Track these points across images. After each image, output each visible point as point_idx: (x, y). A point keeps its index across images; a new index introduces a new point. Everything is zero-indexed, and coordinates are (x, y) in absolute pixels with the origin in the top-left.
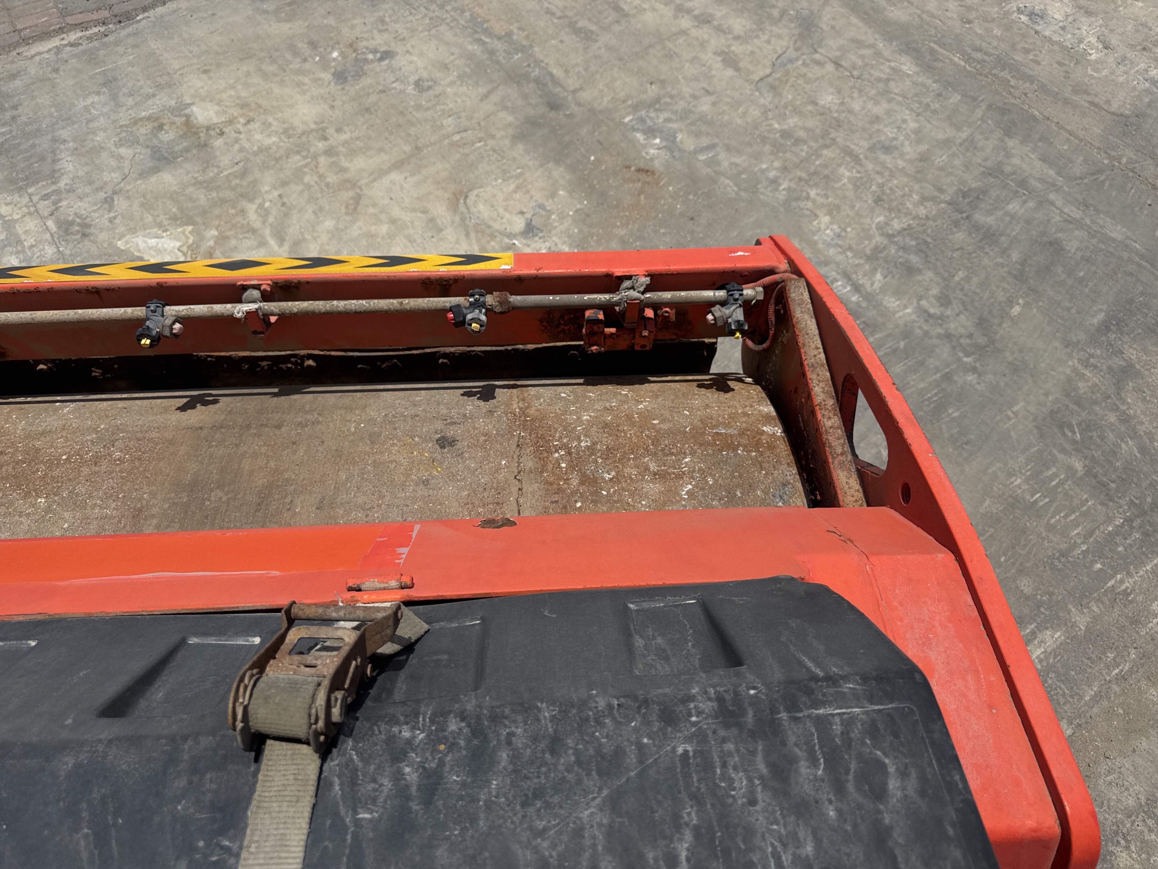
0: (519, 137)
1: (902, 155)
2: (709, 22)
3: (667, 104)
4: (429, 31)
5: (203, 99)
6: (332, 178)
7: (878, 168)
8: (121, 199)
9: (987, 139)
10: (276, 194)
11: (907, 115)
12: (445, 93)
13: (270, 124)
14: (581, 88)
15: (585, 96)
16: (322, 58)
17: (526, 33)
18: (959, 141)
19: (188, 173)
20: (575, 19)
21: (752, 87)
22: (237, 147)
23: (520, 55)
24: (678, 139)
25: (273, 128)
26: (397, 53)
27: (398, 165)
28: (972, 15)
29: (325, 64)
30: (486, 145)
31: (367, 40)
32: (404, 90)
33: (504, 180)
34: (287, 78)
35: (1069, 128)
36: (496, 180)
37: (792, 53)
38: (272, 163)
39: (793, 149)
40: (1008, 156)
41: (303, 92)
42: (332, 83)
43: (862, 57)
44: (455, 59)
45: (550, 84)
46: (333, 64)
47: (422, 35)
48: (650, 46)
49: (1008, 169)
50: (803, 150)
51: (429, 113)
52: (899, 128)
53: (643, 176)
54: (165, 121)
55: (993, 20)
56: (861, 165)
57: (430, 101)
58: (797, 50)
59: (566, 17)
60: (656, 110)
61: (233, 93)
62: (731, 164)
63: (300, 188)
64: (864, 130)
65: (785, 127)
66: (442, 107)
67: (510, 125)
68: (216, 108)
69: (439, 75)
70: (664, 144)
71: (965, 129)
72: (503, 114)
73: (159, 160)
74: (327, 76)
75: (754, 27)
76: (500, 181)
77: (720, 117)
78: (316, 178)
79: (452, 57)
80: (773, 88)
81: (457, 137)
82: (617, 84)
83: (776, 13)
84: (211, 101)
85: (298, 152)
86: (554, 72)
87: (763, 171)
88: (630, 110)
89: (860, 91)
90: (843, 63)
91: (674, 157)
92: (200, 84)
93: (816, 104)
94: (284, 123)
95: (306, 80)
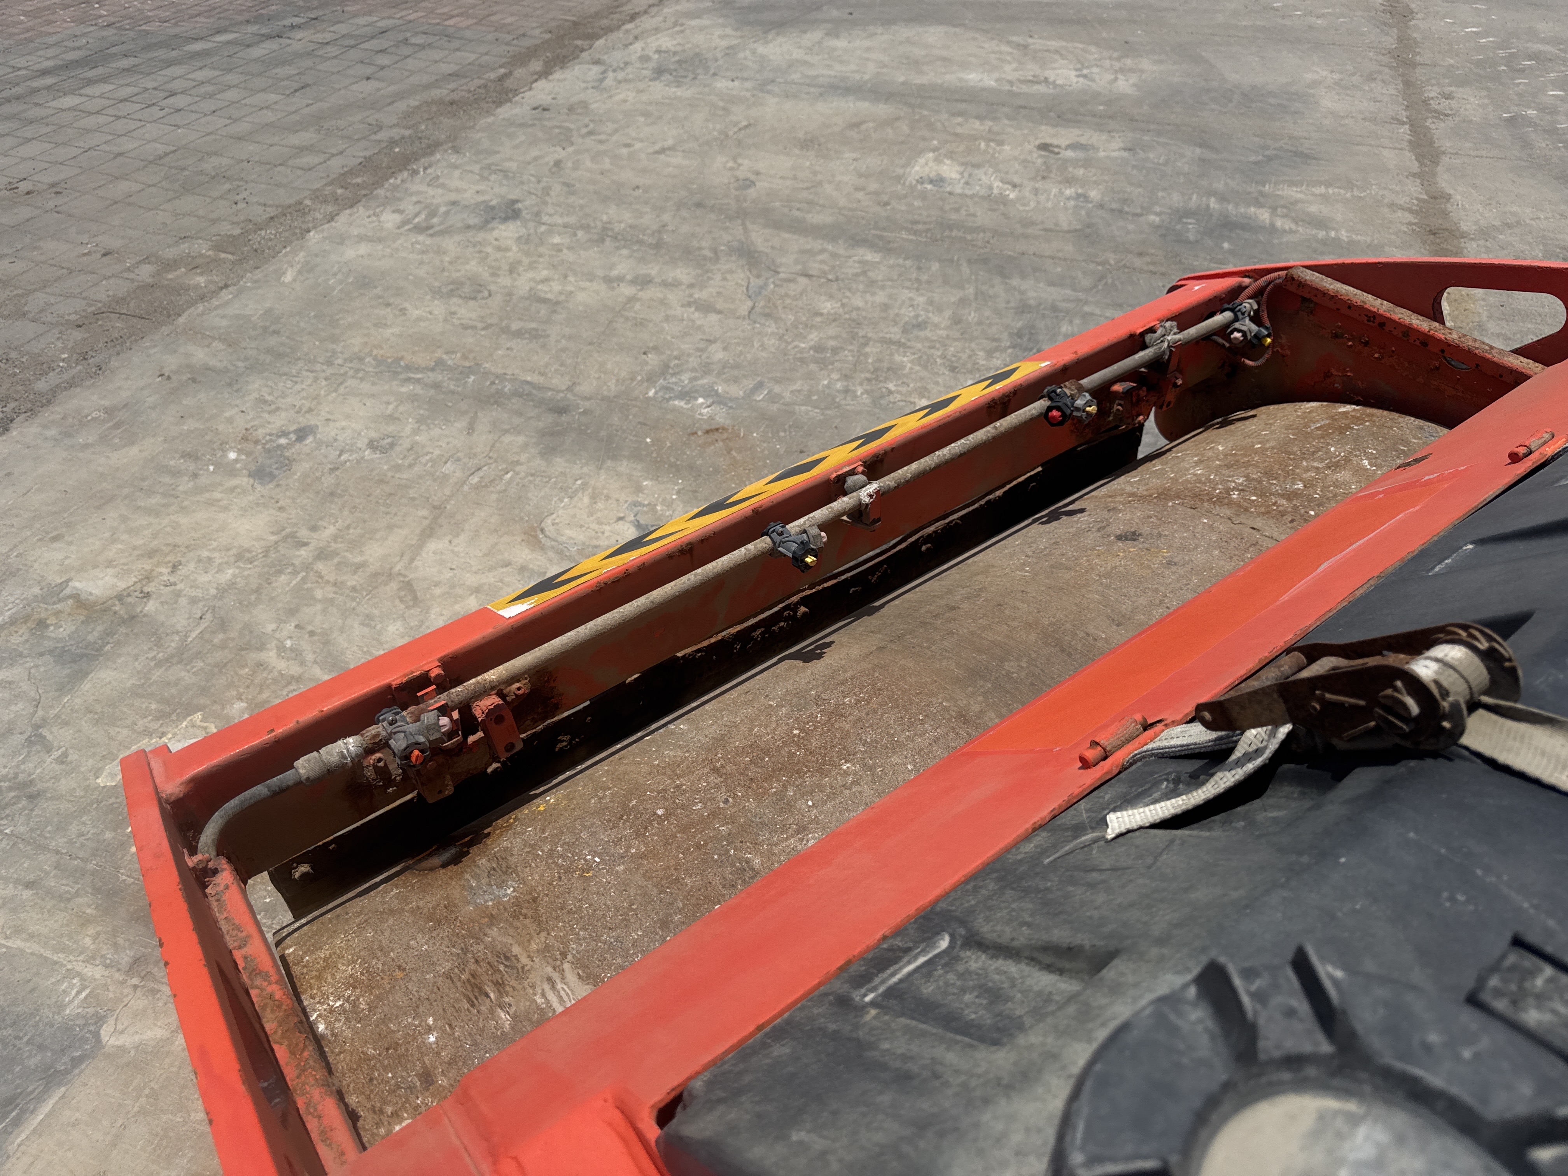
0: (548, 452)
1: (936, 326)
2: (650, 282)
3: (678, 365)
4: (335, 391)
5: (81, 569)
6: (352, 581)
7: (927, 344)
8: (54, 730)
9: (993, 286)
10: (290, 627)
11: (906, 294)
12: (417, 443)
13: (210, 559)
14: (574, 384)
15: (585, 388)
16: (217, 465)
17: (459, 355)
18: (972, 297)
19: (136, 656)
20: (504, 324)
21: (747, 321)
22: (183, 601)
23: (472, 378)
24: (720, 391)
25: (218, 561)
26: (317, 426)
27: (429, 532)
28: (885, 198)
29: (230, 470)
30: (518, 474)
31: (263, 426)
32: (362, 458)
33: (571, 497)
34: (186, 503)
35: (1047, 254)
36: (561, 500)
37: (755, 282)
38: (253, 597)
39: (837, 358)
40: (1022, 293)
41: (226, 509)
42: (256, 485)
43: (823, 262)
44: (397, 406)
45: (534, 392)
46: (239, 466)
47: (330, 398)
48: (611, 322)
49: (1032, 302)
50: (848, 355)
51: (417, 469)
52: (912, 306)
53: (716, 435)
54: (43, 615)
55: (905, 196)
56: (910, 347)
57: (405, 457)
58: (758, 276)
59: (491, 325)
60: (672, 375)
61: (120, 546)
62: (792, 391)
63: (319, 607)
64: (884, 319)
65: (812, 343)
66: (427, 458)
67: (526, 445)
68: (110, 571)
69: (391, 429)
70: (710, 401)
71: (967, 286)
72: (507, 439)
73: (74, 662)
74: (244, 481)
75: (699, 271)
76: (566, 500)
77: (742, 357)
78: (329, 588)
79: (391, 407)
80: (768, 316)
81: (475, 480)
82: (609, 366)
83: (708, 253)
84: (95, 567)
85: (280, 572)
86: (529, 379)
87: (828, 386)
88: (645, 384)
89: (850, 290)
90: (810, 273)
91: (731, 407)
92: (60, 556)
93: (821, 314)
94: (228, 550)
95: (217, 495)
